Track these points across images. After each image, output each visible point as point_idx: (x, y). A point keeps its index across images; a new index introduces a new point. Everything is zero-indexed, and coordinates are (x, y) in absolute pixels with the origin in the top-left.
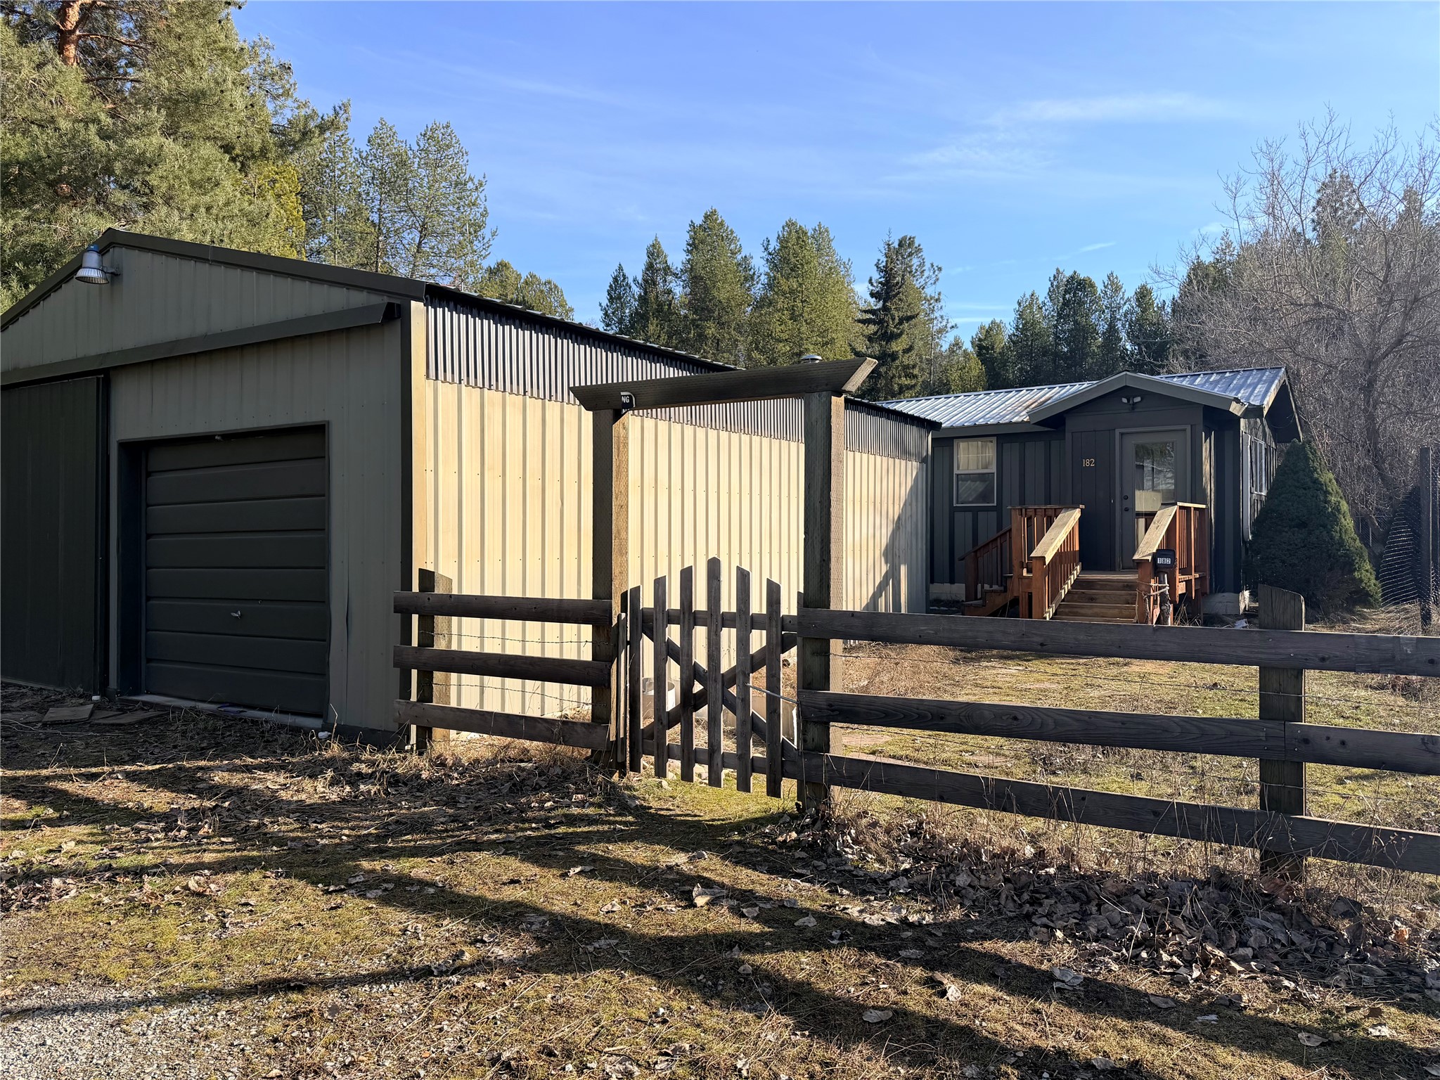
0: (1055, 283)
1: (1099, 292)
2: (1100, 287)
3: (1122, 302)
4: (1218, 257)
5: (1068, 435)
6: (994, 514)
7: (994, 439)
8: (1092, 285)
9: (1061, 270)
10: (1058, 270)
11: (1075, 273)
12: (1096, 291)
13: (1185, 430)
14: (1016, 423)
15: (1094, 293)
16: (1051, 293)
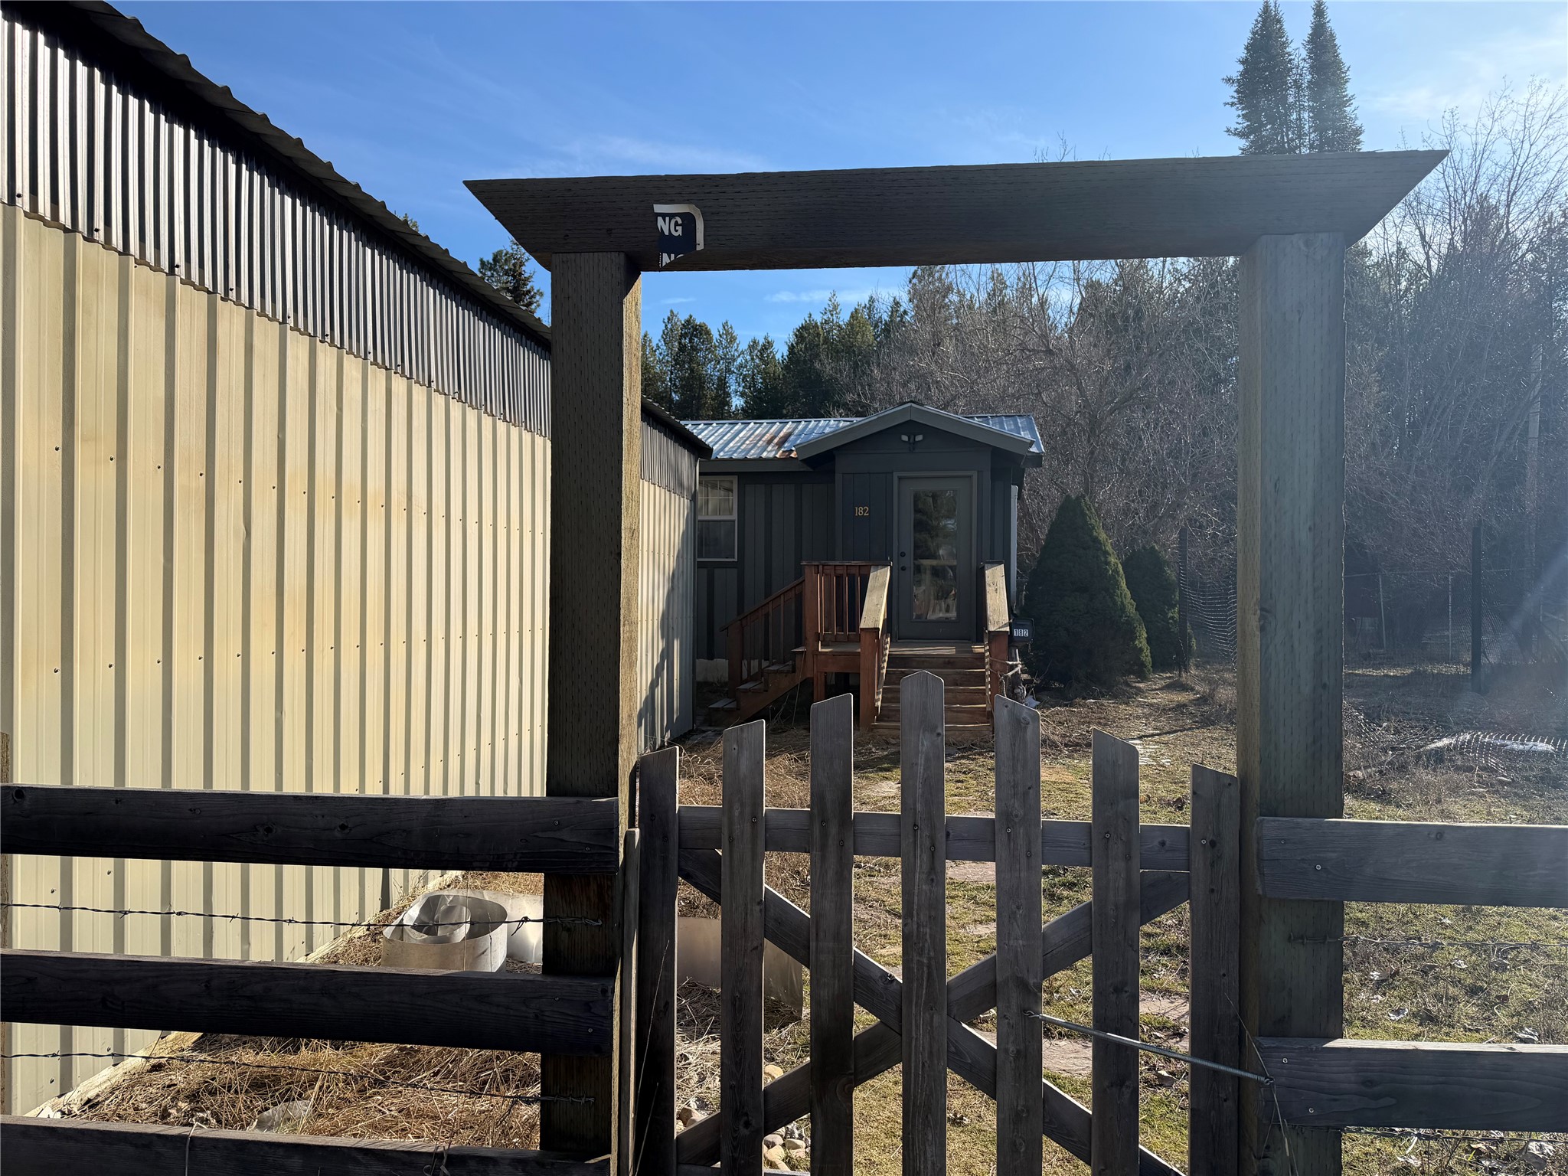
0: (669, 326)
1: (715, 341)
2: (715, 335)
3: (736, 354)
4: (825, 317)
5: (838, 477)
6: (735, 571)
7: (735, 479)
8: (708, 333)
9: (675, 313)
10: (672, 311)
11: (691, 317)
12: (711, 338)
13: (970, 477)
14: (767, 460)
15: (710, 340)
16: (667, 336)
